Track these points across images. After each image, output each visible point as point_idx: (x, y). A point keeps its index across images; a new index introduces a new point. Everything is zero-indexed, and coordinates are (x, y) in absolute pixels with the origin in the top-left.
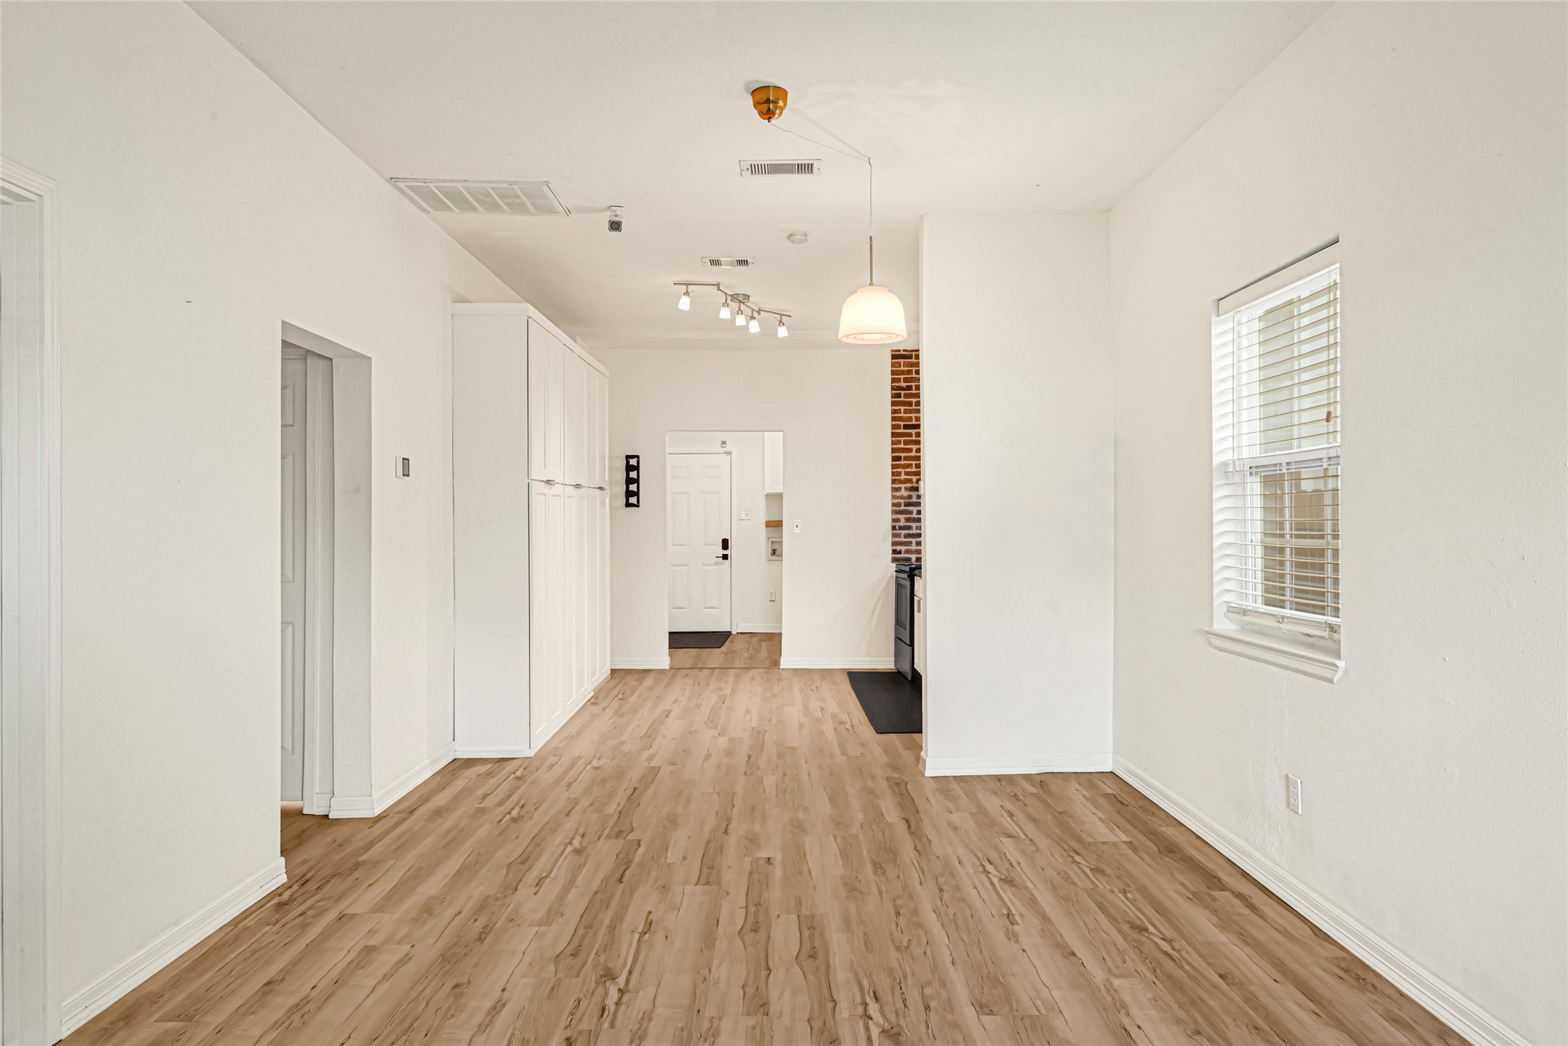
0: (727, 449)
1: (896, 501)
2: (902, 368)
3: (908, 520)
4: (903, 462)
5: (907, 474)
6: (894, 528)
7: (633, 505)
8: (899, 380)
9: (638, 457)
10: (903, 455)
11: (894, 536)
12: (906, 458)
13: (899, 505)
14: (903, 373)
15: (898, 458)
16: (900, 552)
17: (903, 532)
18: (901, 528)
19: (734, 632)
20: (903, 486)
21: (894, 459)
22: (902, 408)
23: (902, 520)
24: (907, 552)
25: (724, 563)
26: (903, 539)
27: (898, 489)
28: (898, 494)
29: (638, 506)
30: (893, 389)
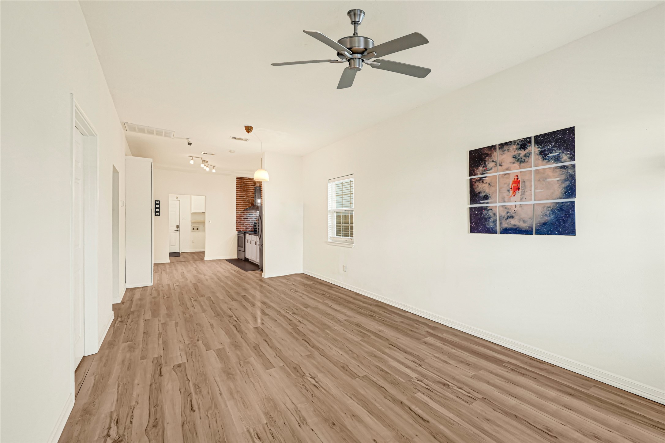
0: (178, 199)
1: (237, 215)
2: (239, 182)
3: (240, 220)
4: (239, 206)
5: (240, 208)
6: (237, 222)
7: (157, 215)
8: (238, 185)
9: (159, 201)
10: (239, 204)
11: (237, 224)
12: (240, 205)
13: (238, 216)
14: (239, 183)
15: (238, 205)
16: (238, 228)
17: (239, 223)
18: (239, 222)
19: (180, 252)
20: (239, 212)
21: (237, 205)
22: (239, 192)
23: (239, 220)
24: (240, 228)
25: (177, 232)
26: (239, 225)
27: (238, 212)
28: (238, 214)
29: (155, 215)
30: (237, 187)
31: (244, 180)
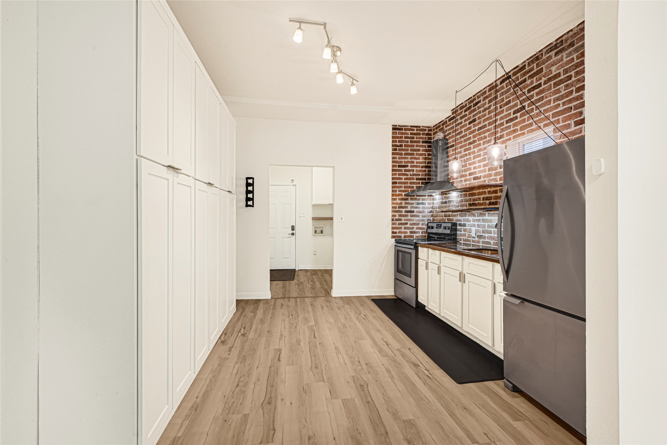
0: (294, 183)
1: (394, 205)
2: (397, 135)
3: (400, 216)
4: (397, 185)
5: (399, 191)
6: (393, 220)
7: (250, 206)
8: (396, 142)
9: (253, 178)
10: (398, 181)
11: (393, 224)
12: (400, 183)
13: (395, 208)
14: (398, 137)
15: (395, 183)
16: (396, 233)
17: (398, 222)
18: (396, 220)
19: (297, 269)
20: (398, 197)
21: (393, 183)
22: (398, 156)
23: (397, 216)
24: (400, 232)
25: (292, 237)
26: (397, 226)
27: (395, 199)
28: (395, 202)
29: (253, 207)
30: (393, 146)
31: (408, 132)
